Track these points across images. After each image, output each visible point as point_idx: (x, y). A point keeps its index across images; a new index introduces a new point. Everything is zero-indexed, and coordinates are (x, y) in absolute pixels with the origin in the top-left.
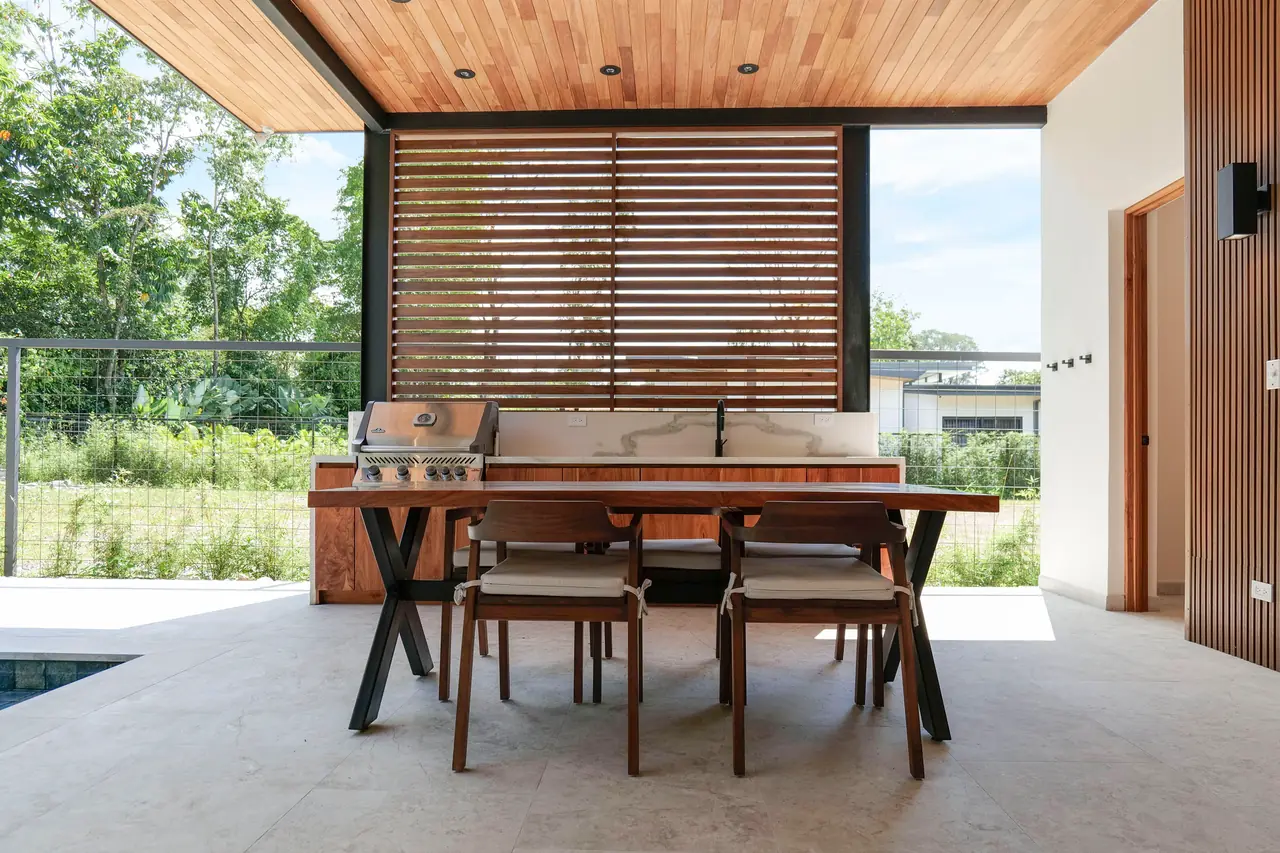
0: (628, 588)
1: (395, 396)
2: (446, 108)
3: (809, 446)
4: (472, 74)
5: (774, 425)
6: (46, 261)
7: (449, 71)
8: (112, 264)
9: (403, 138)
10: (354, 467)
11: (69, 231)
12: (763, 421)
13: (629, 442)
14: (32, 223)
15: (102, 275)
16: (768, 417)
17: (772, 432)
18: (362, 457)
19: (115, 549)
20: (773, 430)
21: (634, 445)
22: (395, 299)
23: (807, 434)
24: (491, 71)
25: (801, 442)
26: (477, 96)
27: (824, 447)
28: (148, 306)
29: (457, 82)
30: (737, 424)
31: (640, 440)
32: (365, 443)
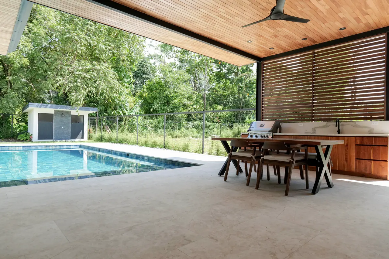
0: (252, 156)
1: (263, 120)
2: (273, 55)
3: (369, 131)
4: (273, 48)
5: (357, 125)
6: (228, 88)
7: (269, 49)
8: (241, 87)
9: (265, 63)
10: (248, 135)
11: (232, 81)
12: (354, 124)
13: (314, 130)
14: (226, 80)
15: (239, 90)
16: (355, 123)
17: (357, 127)
18: (249, 133)
19: (218, 150)
20: (357, 126)
21: (315, 131)
22: (263, 99)
23: (368, 127)
24: (277, 46)
25: (367, 130)
26: (277, 51)
27: (375, 131)
28: (249, 96)
29: (271, 50)
30: (346, 125)
31: (317, 130)
32: (250, 130)
